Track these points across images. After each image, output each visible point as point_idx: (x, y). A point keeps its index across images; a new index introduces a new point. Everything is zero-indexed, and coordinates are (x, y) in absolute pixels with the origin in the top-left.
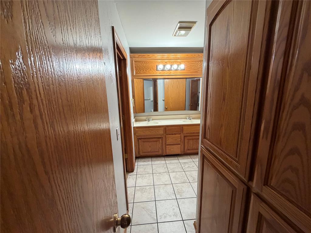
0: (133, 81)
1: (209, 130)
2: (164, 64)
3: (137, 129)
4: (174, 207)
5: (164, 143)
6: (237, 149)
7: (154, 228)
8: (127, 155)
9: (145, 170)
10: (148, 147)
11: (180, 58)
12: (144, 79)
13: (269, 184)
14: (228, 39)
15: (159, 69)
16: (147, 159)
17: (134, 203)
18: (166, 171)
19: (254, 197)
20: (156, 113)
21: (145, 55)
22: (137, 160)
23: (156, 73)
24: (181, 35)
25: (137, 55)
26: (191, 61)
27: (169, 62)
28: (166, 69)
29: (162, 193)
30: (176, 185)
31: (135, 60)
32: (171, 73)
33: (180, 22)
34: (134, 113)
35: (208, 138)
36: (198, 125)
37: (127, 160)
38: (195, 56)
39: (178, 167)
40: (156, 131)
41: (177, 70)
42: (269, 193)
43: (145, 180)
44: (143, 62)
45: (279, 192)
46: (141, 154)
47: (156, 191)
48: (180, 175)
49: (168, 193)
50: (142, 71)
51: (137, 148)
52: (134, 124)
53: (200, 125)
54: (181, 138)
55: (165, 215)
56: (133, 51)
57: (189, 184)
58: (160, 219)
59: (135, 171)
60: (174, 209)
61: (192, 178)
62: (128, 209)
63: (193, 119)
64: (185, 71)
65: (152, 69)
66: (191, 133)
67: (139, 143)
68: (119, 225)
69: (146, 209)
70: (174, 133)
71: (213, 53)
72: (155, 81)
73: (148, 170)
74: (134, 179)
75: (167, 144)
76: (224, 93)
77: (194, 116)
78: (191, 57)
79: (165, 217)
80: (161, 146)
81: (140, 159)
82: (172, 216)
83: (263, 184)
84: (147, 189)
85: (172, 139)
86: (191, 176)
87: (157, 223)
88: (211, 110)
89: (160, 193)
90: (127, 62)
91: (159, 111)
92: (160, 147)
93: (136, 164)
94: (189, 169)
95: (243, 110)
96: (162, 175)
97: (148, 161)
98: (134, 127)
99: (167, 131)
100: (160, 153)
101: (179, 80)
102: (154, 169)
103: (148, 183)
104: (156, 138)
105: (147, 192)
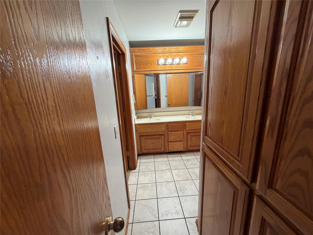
0: (133, 77)
1: (210, 127)
2: (165, 58)
3: (138, 126)
4: (176, 205)
5: (166, 140)
6: (239, 148)
7: (155, 226)
8: (128, 152)
9: (147, 167)
10: (150, 144)
11: (182, 51)
12: (146, 75)
13: (273, 187)
14: (230, 25)
15: (160, 64)
16: (149, 156)
17: (135, 200)
18: (168, 169)
19: (256, 200)
20: (158, 109)
21: (145, 49)
22: (139, 158)
23: (157, 68)
24: (183, 25)
25: (136, 49)
26: (194, 54)
27: (171, 56)
28: (167, 63)
29: (164, 191)
30: (179, 182)
31: (136, 54)
32: (172, 67)
33: (180, 12)
34: (135, 110)
35: (210, 135)
36: (200, 121)
37: (129, 157)
38: (198, 49)
39: (181, 164)
40: (158, 128)
41: (179, 64)
42: (274, 197)
43: (147, 177)
44: (143, 57)
45: (284, 197)
46: (144, 152)
47: (159, 188)
48: (183, 173)
49: (170, 191)
50: (143, 65)
51: (139, 145)
52: (135, 121)
53: (201, 122)
54: (184, 135)
55: (167, 212)
56: (133, 45)
57: (191, 182)
58: (162, 216)
59: (137, 168)
60: (176, 207)
61: (195, 175)
62: (129, 207)
63: (196, 115)
64: (188, 65)
65: (153, 64)
66: (194, 130)
67: (140, 140)
68: (112, 229)
69: (148, 206)
70: (176, 129)
71: (214, 42)
72: (157, 76)
73: (150, 168)
74: (136, 176)
75: (169, 141)
76: (225, 86)
77: (197, 112)
78: (194, 50)
79: (167, 215)
80: (164, 143)
81: (142, 156)
82: (174, 214)
83: (267, 187)
84: (149, 186)
85: (175, 136)
86: (194, 174)
87: (159, 221)
88: (212, 105)
89: (162, 190)
90: (126, 56)
91: (162, 107)
92: (162, 144)
93: (139, 161)
94: (192, 166)
95: (246, 104)
96: (164, 172)
97: (150, 158)
98: (135, 125)
99: (169, 128)
100: (163, 150)
101: (181, 74)
102: (156, 167)
103: (150, 181)
104: (158, 135)
105: (149, 189)
